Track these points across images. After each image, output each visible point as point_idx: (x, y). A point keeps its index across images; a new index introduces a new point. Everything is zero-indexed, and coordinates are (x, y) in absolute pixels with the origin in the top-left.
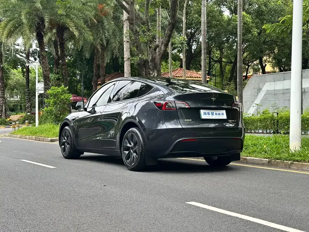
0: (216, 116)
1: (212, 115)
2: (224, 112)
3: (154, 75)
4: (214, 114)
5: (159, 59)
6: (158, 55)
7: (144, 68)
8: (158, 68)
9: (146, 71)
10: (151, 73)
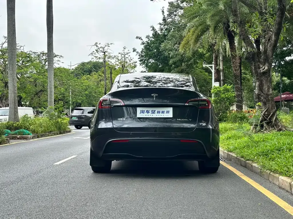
0: (158, 114)
1: (153, 113)
2: (171, 110)
3: (264, 68)
4: (156, 112)
5: (271, 50)
6: (270, 46)
7: (252, 62)
8: (270, 60)
9: (255, 65)
10: (261, 66)
